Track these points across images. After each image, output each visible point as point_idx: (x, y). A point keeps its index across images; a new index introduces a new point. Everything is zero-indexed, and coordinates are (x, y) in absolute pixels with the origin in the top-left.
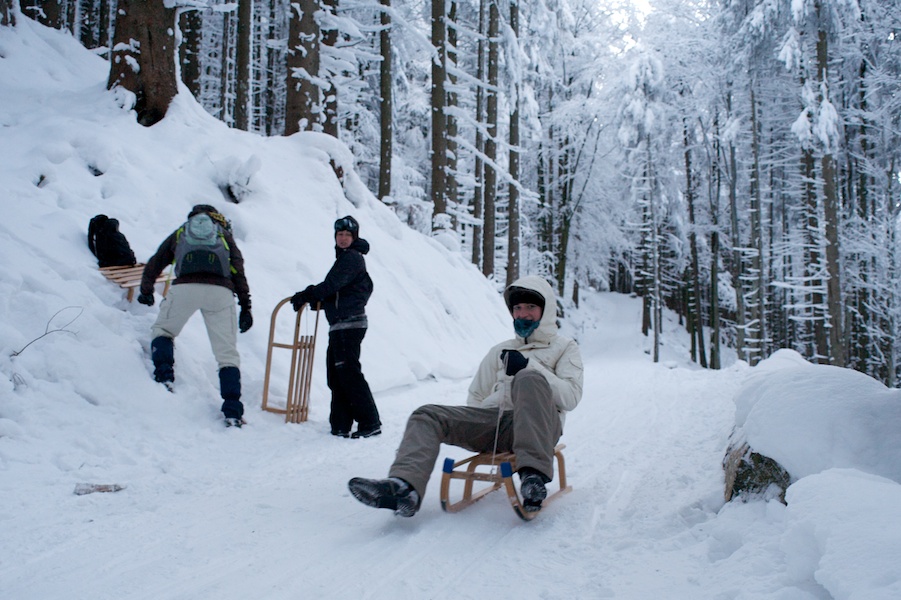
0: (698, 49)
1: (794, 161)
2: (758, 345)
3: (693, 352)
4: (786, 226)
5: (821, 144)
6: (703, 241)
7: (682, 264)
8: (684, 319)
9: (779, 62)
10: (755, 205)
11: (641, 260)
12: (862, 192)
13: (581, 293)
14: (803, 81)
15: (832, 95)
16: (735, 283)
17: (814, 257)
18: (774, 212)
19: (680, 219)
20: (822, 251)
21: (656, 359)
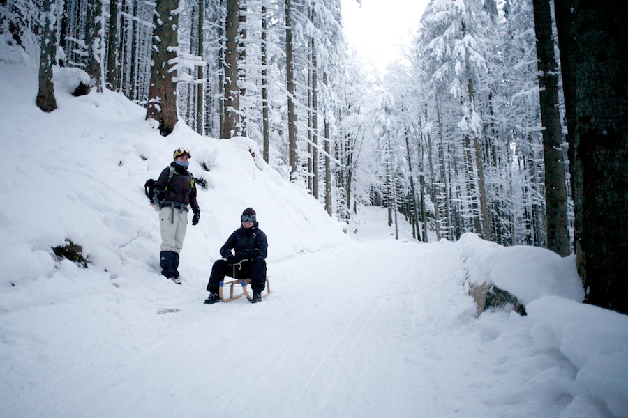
0: (410, 90)
1: (459, 141)
2: (447, 229)
3: (414, 234)
4: (456, 172)
5: (473, 132)
6: (416, 180)
7: (406, 191)
8: (408, 218)
9: (449, 94)
10: (442, 162)
11: (386, 190)
12: (493, 153)
13: (357, 206)
14: (462, 103)
15: (476, 109)
16: (432, 200)
17: (473, 186)
18: (451, 165)
19: (404, 170)
20: (476, 183)
21: (397, 238)
